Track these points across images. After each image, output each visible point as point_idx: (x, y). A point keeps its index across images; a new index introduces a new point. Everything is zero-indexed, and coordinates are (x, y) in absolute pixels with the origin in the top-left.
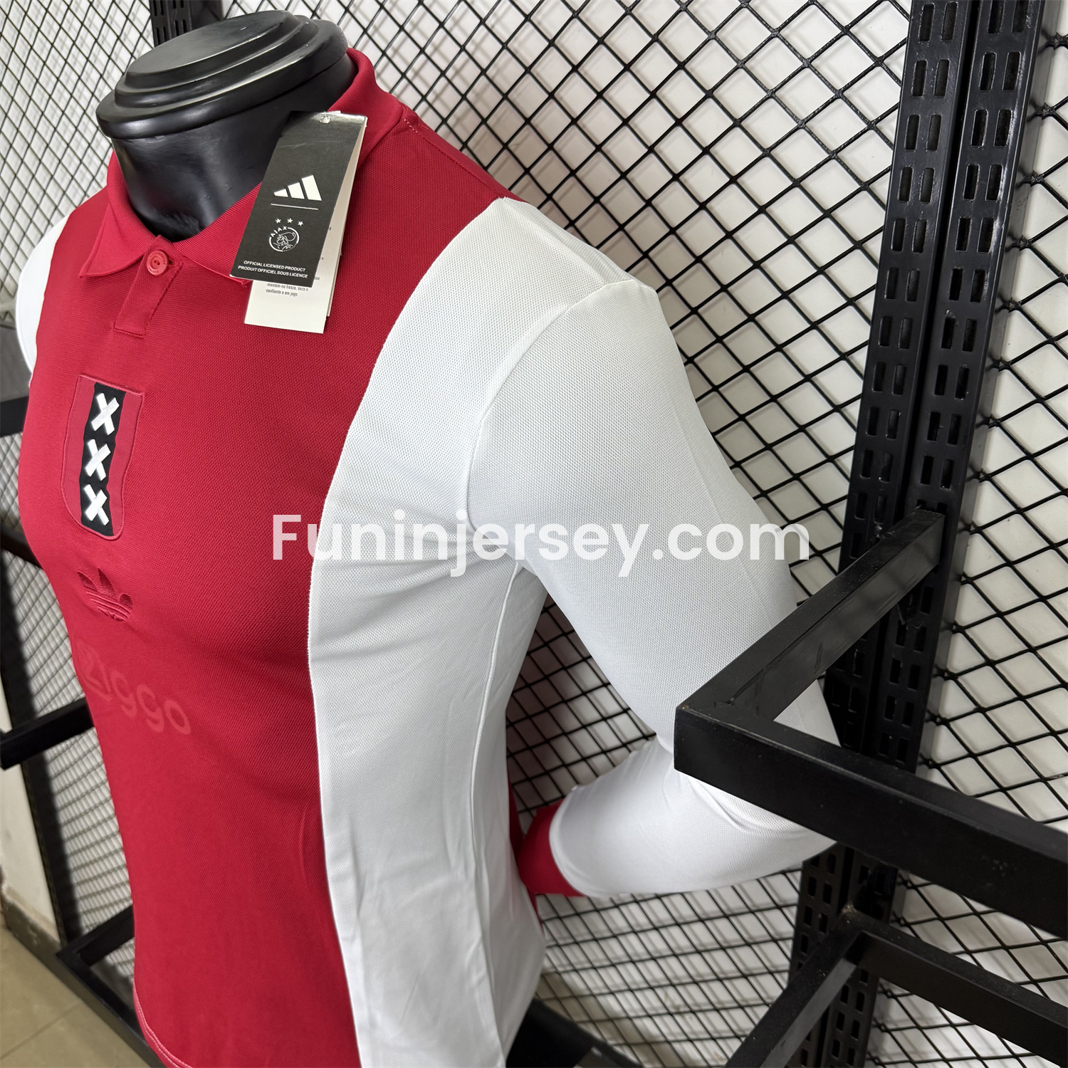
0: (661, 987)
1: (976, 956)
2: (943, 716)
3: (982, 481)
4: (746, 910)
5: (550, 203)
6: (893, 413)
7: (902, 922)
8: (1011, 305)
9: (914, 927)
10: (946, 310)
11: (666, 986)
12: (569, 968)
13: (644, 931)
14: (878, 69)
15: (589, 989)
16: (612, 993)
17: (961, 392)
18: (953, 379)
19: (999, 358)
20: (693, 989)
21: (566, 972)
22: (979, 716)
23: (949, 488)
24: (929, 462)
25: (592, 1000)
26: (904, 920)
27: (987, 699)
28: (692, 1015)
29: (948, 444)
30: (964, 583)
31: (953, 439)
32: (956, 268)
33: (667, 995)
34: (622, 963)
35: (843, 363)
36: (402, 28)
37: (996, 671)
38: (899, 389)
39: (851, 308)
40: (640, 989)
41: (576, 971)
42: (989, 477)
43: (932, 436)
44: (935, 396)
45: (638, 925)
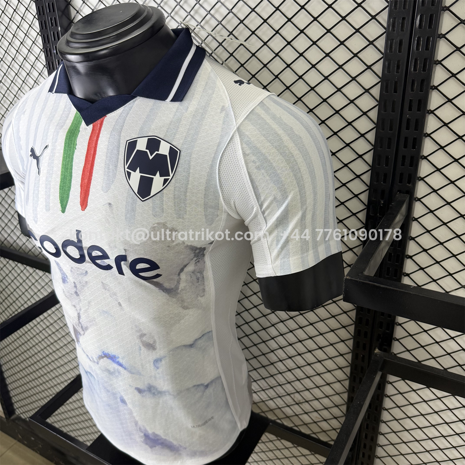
2: (407, 273)
3: (420, 180)
8: (430, 112)
10: (407, 115)
14: (373, 20)
16: (271, 399)
17: (414, 147)
18: (410, 142)
19: (426, 132)
22: (421, 271)
23: (410, 184)
24: (402, 175)
26: (393, 353)
27: (424, 264)
28: (306, 403)
29: (409, 167)
30: (414, 221)
31: (411, 165)
32: (410, 99)
35: (362, 138)
37: (428, 253)
38: (389, 147)
39: (364, 116)
40: (284, 396)
42: (423, 179)
43: (403, 164)
44: (403, 149)
45: (282, 370)
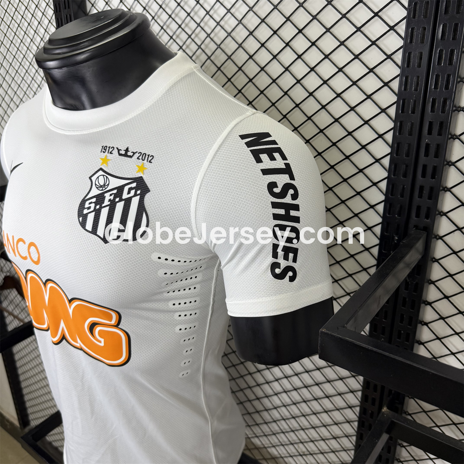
0: (296, 443)
1: (441, 428)
2: (425, 321)
3: (442, 216)
4: (335, 409)
5: (240, 94)
6: (402, 186)
7: (407, 413)
8: (455, 137)
9: (413, 416)
10: (426, 140)
11: (298, 443)
12: (254, 436)
13: (288, 419)
14: (392, 31)
15: (263, 444)
16: (274, 446)
17: (433, 177)
18: (429, 171)
19: (449, 161)
20: (311, 444)
21: (253, 437)
22: (441, 321)
23: (428, 219)
24: (419, 208)
25: (264, 450)
26: (408, 412)
27: (445, 314)
28: (311, 456)
29: (428, 200)
30: (434, 262)
31: (430, 198)
32: (430, 120)
33: (299, 447)
34: (278, 433)
35: (377, 164)
36: (170, 16)
37: (450, 301)
38: (405, 176)
39: (380, 139)
40: (287, 445)
41: (257, 437)
42: (445, 214)
43: (420, 196)
44: (421, 178)
45: (285, 416)
